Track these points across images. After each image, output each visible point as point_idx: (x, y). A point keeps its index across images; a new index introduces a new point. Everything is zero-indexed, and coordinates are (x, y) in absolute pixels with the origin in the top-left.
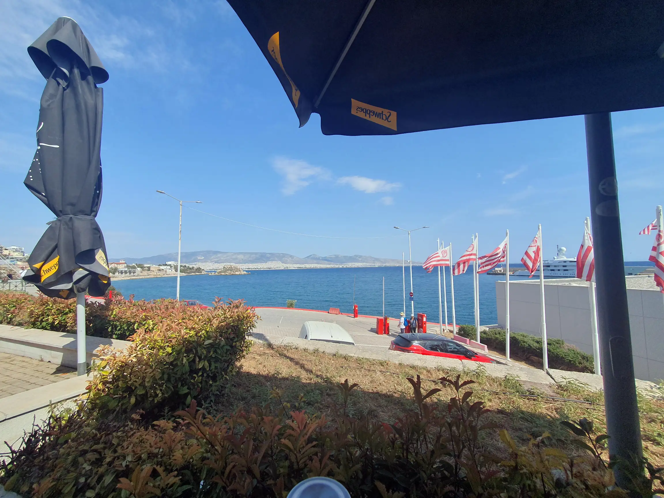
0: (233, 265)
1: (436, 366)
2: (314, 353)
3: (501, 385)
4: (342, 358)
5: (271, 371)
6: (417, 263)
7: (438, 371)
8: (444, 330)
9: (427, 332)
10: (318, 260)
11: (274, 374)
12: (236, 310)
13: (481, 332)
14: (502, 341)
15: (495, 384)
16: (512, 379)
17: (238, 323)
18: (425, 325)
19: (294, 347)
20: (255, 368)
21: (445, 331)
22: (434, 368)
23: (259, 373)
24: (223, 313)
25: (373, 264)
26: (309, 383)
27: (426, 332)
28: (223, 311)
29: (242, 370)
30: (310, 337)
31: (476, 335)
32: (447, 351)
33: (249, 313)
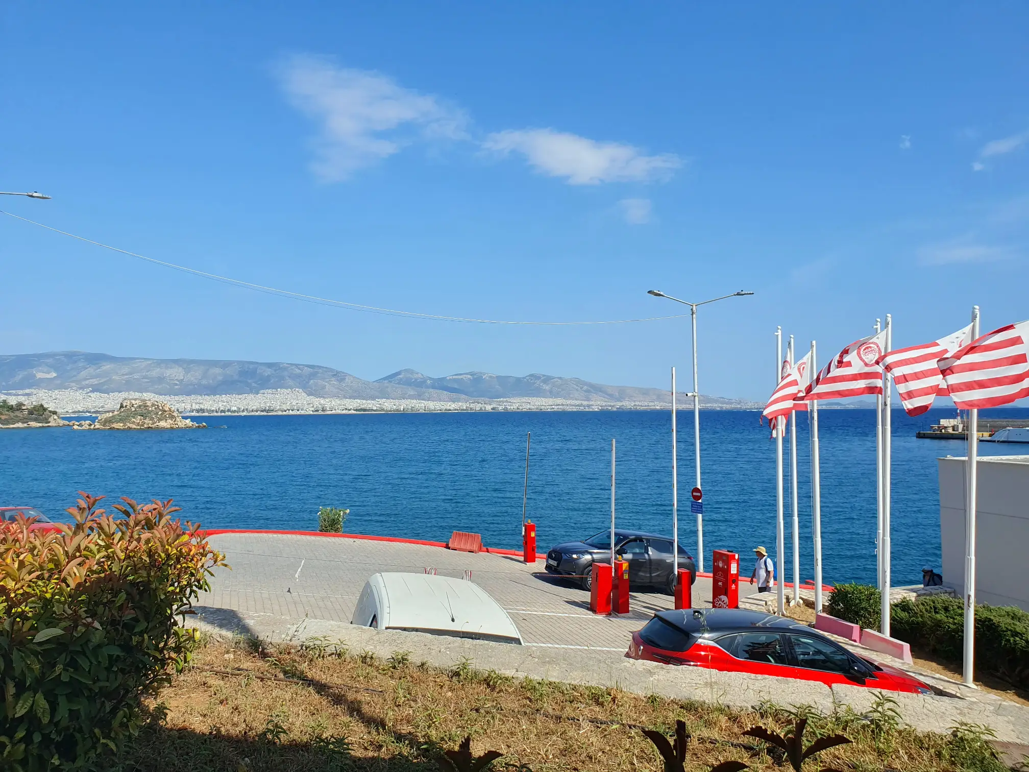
0: (150, 397)
1: (757, 704)
2: (394, 667)
3: (939, 755)
4: (479, 683)
5: (254, 724)
6: (716, 401)
7: (762, 717)
8: (788, 601)
9: (741, 605)
10: (420, 386)
11: (265, 734)
12: (145, 535)
13: (894, 607)
14: (954, 630)
15: (923, 752)
16: (973, 740)
17: (149, 575)
18: (733, 586)
19: (329, 650)
20: (205, 716)
21: (792, 603)
22: (750, 709)
23: (218, 730)
24: (102, 543)
25: (585, 403)
26: (373, 758)
27: (737, 607)
28: (103, 536)
29: (162, 723)
30: (384, 622)
31: (878, 613)
32: (794, 661)
33: (187, 544)
